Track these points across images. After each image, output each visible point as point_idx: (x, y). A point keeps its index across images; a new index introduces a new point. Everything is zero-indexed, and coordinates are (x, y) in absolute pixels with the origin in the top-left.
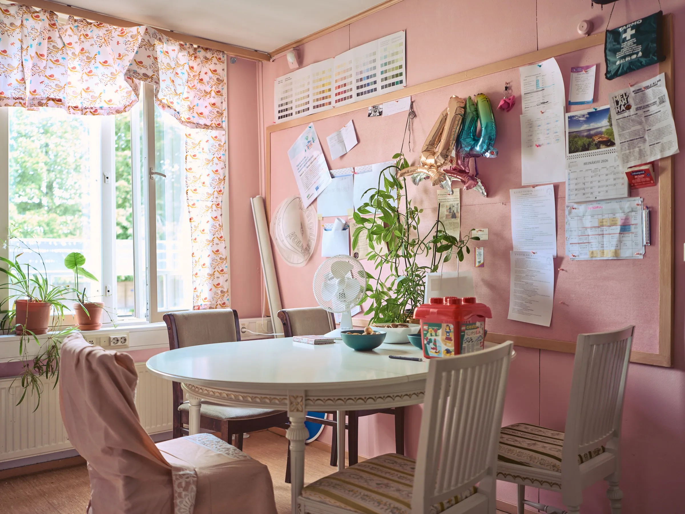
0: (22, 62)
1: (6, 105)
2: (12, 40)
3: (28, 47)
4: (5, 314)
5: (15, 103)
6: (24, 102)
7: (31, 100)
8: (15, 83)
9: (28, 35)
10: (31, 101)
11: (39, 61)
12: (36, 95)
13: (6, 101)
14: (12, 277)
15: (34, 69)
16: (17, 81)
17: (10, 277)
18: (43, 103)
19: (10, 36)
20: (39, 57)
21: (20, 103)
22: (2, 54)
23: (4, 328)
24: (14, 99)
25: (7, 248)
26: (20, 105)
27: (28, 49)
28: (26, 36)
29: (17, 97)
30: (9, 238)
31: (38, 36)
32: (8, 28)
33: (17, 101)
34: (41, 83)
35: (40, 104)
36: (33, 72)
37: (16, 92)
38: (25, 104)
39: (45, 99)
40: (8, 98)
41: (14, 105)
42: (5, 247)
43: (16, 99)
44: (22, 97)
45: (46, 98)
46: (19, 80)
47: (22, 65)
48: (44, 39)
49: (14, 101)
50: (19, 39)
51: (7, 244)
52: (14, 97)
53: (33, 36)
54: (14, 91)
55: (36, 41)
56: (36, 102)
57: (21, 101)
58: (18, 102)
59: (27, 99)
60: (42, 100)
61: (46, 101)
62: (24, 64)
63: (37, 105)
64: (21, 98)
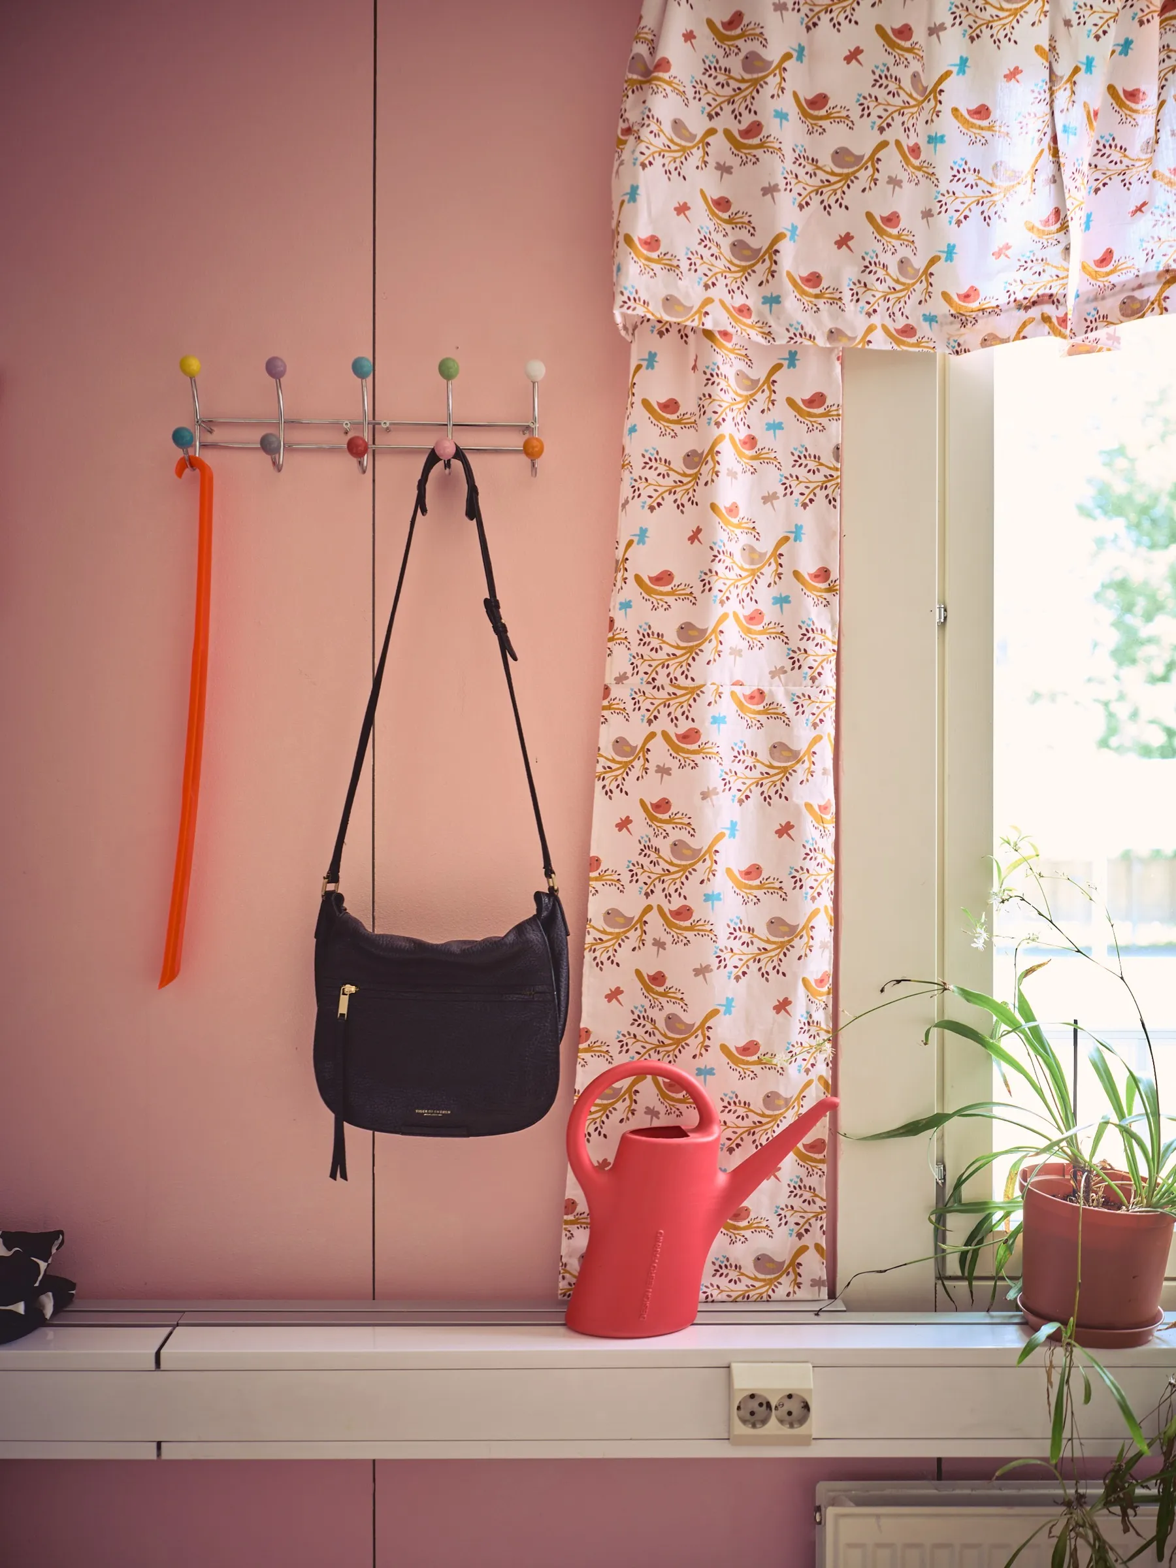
0: (1055, 139)
1: (986, 342)
2: (1009, 57)
3: (1076, 70)
4: (978, 1216)
5: (1024, 325)
6: (1060, 313)
7: (1088, 301)
8: (1022, 242)
9: (1075, 21)
10: (1090, 307)
11: (1121, 122)
12: (1112, 272)
13: (986, 326)
14: (1006, 1067)
15: (1103, 162)
16: (1031, 229)
17: (999, 1069)
18: (1143, 303)
19: (1004, 41)
20: (1121, 104)
21: (1046, 319)
22: (973, 126)
23: (975, 1274)
24: (1020, 306)
25: (989, 944)
26: (1046, 328)
27: (1080, 77)
28: (1068, 23)
29: (1032, 294)
30: (995, 902)
31: (1115, 18)
32: (995, 12)
33: (1035, 312)
34: (1134, 213)
35: (1133, 309)
36: (1098, 175)
37: (1027, 276)
38: (1063, 321)
39: (1153, 279)
40: (996, 310)
41: (1020, 336)
42: (979, 944)
43: (1027, 308)
44: (1053, 291)
45: (1159, 276)
46: (1038, 225)
47: (1055, 153)
48: (1141, 23)
49: (1023, 315)
50: (1038, 49)
51: (989, 930)
52: (1020, 297)
53: (1095, 18)
54: (1021, 274)
55: (1109, 42)
56: (1111, 305)
57: (1049, 309)
58: (1039, 317)
59: (1071, 301)
60: (1141, 287)
61: (1159, 287)
62: (1060, 145)
63: (1115, 314)
64: (1051, 299)
